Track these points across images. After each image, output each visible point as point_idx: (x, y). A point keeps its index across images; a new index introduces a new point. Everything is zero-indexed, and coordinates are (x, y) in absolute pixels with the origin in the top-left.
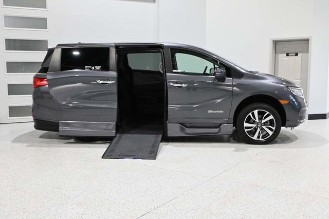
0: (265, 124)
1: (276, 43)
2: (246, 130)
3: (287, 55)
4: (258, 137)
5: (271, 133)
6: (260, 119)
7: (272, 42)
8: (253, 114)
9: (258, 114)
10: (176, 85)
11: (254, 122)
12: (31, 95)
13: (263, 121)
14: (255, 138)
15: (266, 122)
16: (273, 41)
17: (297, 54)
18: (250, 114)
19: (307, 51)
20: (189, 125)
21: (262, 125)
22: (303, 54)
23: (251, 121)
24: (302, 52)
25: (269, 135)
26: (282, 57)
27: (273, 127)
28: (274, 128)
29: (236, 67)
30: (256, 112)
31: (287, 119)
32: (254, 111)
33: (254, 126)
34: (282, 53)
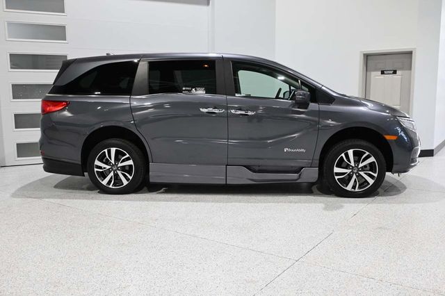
0: (363, 169)
1: (367, 57)
2: (336, 177)
3: (383, 73)
4: (354, 187)
5: (371, 181)
6: (357, 162)
7: (362, 55)
8: (347, 155)
9: (354, 155)
10: (239, 112)
11: (347, 167)
12: (39, 129)
13: (361, 165)
14: (349, 188)
15: (365, 166)
16: (364, 54)
17: (395, 72)
18: (343, 155)
19: (410, 68)
20: (257, 168)
21: (358, 170)
22: (403, 71)
23: (344, 165)
24: (402, 69)
25: (369, 184)
26: (376, 76)
27: (375, 172)
28: (376, 175)
29: (323, 88)
30: (350, 152)
31: (394, 162)
32: (349, 151)
33: (348, 171)
34: (376, 70)
